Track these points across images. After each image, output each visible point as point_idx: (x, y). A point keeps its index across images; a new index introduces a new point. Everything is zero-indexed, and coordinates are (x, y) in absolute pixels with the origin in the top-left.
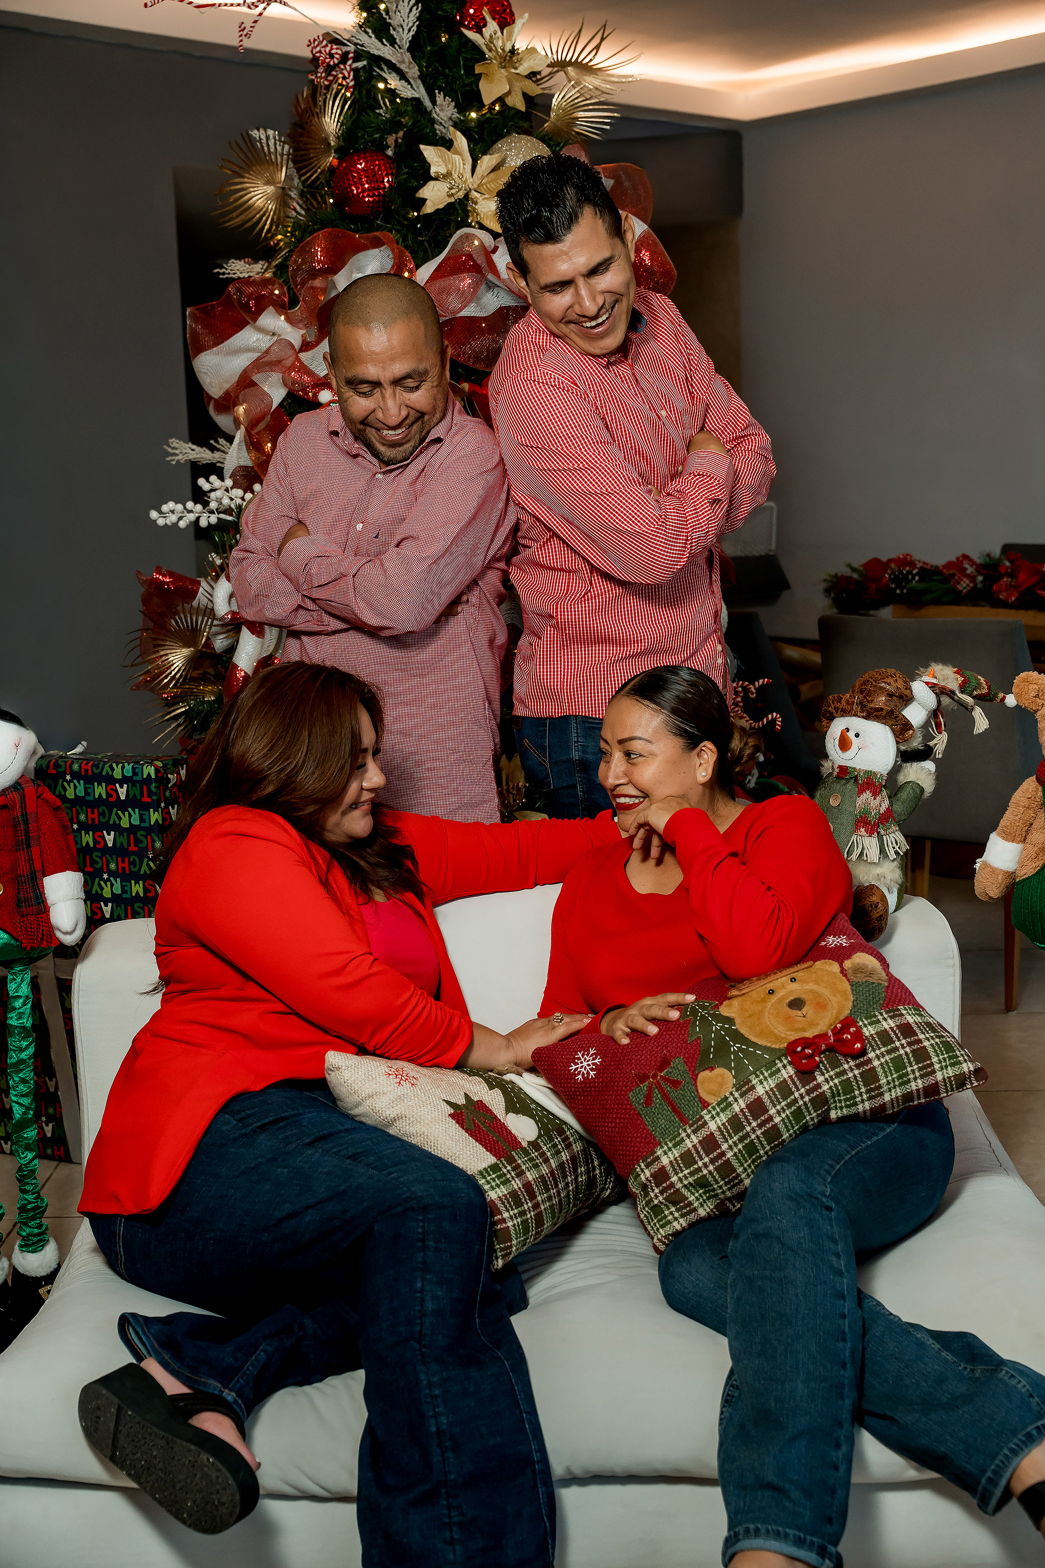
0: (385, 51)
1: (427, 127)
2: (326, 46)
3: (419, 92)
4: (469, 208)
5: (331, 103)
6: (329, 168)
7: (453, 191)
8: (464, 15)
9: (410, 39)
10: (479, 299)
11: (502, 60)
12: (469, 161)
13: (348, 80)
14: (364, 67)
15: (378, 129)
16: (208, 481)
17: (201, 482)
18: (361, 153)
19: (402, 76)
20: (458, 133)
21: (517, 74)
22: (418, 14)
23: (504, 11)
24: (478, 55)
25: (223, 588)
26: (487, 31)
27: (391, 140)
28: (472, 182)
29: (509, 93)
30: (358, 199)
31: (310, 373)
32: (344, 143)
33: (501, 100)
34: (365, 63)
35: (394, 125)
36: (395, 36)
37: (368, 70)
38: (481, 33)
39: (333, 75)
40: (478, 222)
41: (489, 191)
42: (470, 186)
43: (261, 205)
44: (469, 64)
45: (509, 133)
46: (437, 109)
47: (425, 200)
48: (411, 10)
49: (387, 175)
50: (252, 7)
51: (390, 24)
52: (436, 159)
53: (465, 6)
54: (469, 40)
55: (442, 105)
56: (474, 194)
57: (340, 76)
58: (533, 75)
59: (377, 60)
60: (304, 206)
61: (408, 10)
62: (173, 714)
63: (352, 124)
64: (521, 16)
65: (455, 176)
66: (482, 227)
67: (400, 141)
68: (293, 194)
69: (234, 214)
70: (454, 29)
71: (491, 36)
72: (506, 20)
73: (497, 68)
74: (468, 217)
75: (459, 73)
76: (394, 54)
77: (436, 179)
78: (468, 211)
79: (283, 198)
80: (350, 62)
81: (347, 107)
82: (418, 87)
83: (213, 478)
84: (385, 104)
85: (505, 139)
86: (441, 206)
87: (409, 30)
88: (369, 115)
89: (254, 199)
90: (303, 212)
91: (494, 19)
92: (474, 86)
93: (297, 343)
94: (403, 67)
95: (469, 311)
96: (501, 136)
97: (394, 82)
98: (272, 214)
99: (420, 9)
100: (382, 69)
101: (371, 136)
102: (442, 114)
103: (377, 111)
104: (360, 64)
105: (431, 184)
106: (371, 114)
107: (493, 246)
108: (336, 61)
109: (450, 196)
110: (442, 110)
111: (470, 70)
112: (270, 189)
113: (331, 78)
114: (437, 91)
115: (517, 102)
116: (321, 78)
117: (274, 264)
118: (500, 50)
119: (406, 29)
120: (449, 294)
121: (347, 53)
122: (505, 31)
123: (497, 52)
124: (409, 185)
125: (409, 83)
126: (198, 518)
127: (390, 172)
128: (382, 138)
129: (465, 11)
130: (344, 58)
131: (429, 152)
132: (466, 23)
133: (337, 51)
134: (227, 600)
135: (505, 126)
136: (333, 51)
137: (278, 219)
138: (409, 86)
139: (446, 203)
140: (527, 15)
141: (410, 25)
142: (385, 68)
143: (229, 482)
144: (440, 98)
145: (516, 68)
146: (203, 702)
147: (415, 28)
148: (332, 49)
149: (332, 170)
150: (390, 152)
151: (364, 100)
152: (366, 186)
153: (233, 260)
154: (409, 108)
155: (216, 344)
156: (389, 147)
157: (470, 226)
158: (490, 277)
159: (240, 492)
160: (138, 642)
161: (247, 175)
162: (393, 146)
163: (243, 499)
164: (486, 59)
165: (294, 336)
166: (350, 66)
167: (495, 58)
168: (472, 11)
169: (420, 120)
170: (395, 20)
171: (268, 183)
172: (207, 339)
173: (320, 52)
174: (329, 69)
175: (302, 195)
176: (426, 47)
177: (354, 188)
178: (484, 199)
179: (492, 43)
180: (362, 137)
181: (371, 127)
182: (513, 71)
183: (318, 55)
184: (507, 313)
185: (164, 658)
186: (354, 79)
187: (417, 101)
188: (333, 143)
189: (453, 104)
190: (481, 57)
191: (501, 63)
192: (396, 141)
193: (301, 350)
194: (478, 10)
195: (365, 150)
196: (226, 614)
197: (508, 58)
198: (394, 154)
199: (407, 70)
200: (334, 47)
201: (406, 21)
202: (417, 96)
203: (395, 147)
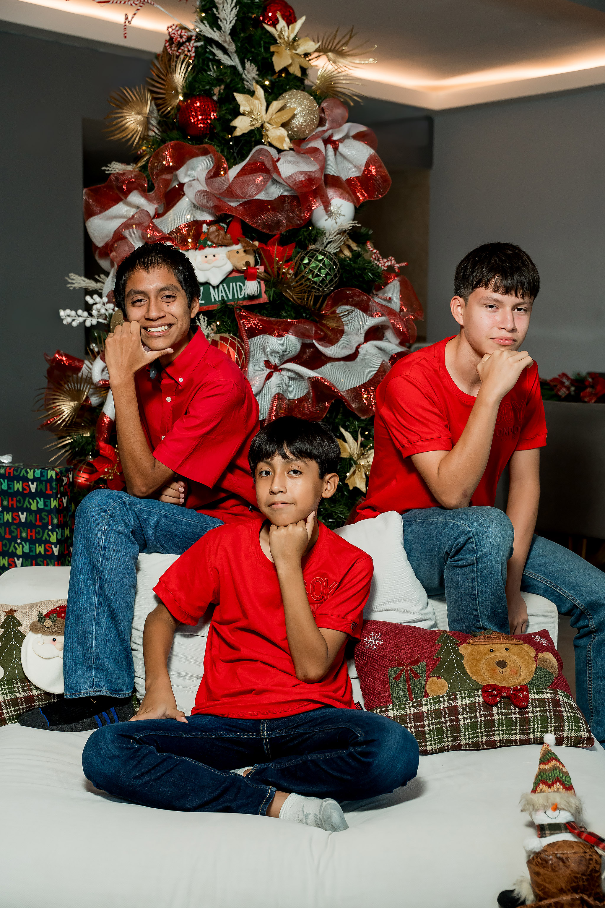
0: (215, 35)
1: (238, 84)
2: (178, 31)
3: (235, 62)
4: (263, 133)
5: (180, 66)
6: (177, 106)
7: (254, 123)
8: (266, 17)
9: (231, 28)
10: (267, 189)
11: (288, 45)
12: (265, 104)
13: (191, 53)
14: (202, 46)
15: (209, 83)
16: (92, 298)
17: (88, 298)
18: (198, 97)
19: (225, 51)
20: (259, 87)
21: (297, 54)
22: (236, 13)
23: (290, 15)
24: (273, 40)
25: (98, 364)
26: (279, 27)
27: (216, 90)
28: (266, 117)
29: (290, 65)
30: (195, 125)
31: (159, 231)
32: (187, 90)
33: (285, 70)
34: (202, 43)
35: (219, 81)
36: (221, 25)
37: (204, 47)
38: (275, 27)
39: (182, 50)
40: (269, 142)
41: (276, 123)
42: (265, 120)
43: (133, 128)
44: (267, 45)
45: (290, 89)
46: (246, 72)
47: (235, 128)
48: (232, 10)
49: (213, 111)
50: (133, 5)
51: (218, 18)
52: (244, 102)
53: (266, 11)
54: (267, 32)
55: (248, 69)
56: (267, 125)
57: (186, 49)
58: (306, 55)
59: (210, 41)
60: (161, 130)
61: (230, 10)
62: (63, 444)
63: (192, 78)
64: (300, 17)
65: (255, 113)
66: (271, 145)
67: (222, 91)
68: (154, 122)
69: (117, 132)
70: (258, 24)
71: (281, 29)
72: (291, 20)
73: (284, 49)
74: (262, 139)
75: (260, 51)
76: (220, 36)
77: (243, 114)
78: (262, 135)
79: (147, 124)
80: (193, 42)
81: (189, 69)
82: (234, 59)
83: (96, 296)
84: (213, 68)
85: (288, 92)
86: (246, 132)
87: (230, 22)
88: (203, 74)
89: (129, 123)
90: (159, 134)
91: (284, 19)
92: (269, 60)
93: (152, 213)
94: (225, 45)
95: (261, 196)
96: (285, 91)
97: (220, 54)
98: (140, 133)
99: (238, 9)
100: (212, 47)
101: (204, 87)
102: (249, 76)
103: (209, 73)
104: (199, 44)
105: (240, 118)
106: (205, 75)
107: (277, 158)
108: (184, 40)
109: (251, 125)
110: (248, 73)
111: (267, 49)
112: (139, 117)
113: (180, 51)
114: (246, 60)
115: (296, 71)
116: (174, 51)
117: (140, 164)
118: (286, 38)
119: (228, 23)
120: (248, 185)
121: (192, 36)
122: (290, 27)
123: (284, 39)
124: (226, 117)
125: (229, 56)
126: (85, 320)
127: (214, 109)
128: (210, 89)
129: (265, 14)
130: (189, 39)
131: (239, 97)
132: (266, 21)
133: (185, 34)
134: (101, 371)
135: (288, 85)
136: (183, 34)
137: (144, 136)
138: (229, 59)
139: (249, 130)
140: (304, 18)
141: (231, 19)
142: (215, 47)
143: (105, 299)
144: (248, 64)
145: (296, 50)
146: (82, 437)
147: (234, 21)
148: (182, 32)
149: (179, 108)
150: (215, 98)
151: (201, 65)
152: (200, 117)
153: (114, 162)
154: (229, 71)
155: (101, 212)
156: (215, 95)
157: (263, 144)
158: (275, 176)
159: (111, 306)
160: (43, 395)
161: (125, 108)
162: (217, 94)
163: (113, 310)
164: (277, 43)
165: (151, 208)
166: (193, 44)
167: (283, 43)
168: (270, 14)
169: (234, 79)
170: (222, 15)
171: (138, 113)
172: (96, 209)
173: (174, 34)
174: (180, 45)
175: (159, 123)
176: (240, 34)
177: (191, 118)
178: (273, 128)
179: (282, 33)
180: (199, 87)
181: (204, 82)
182: (294, 52)
183: (173, 35)
184: (285, 200)
185: (59, 407)
186: (195, 52)
187: (234, 68)
188: (180, 91)
189: (256, 68)
190: (275, 42)
191: (287, 47)
192: (220, 91)
193: (154, 218)
194: (274, 15)
195: (199, 95)
196: (100, 381)
197: (291, 43)
198: (218, 99)
199: (227, 47)
200: (183, 31)
201: (229, 17)
202: (233, 64)
203: (219, 94)
